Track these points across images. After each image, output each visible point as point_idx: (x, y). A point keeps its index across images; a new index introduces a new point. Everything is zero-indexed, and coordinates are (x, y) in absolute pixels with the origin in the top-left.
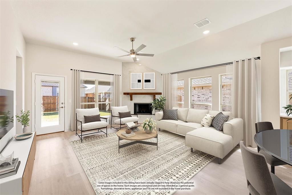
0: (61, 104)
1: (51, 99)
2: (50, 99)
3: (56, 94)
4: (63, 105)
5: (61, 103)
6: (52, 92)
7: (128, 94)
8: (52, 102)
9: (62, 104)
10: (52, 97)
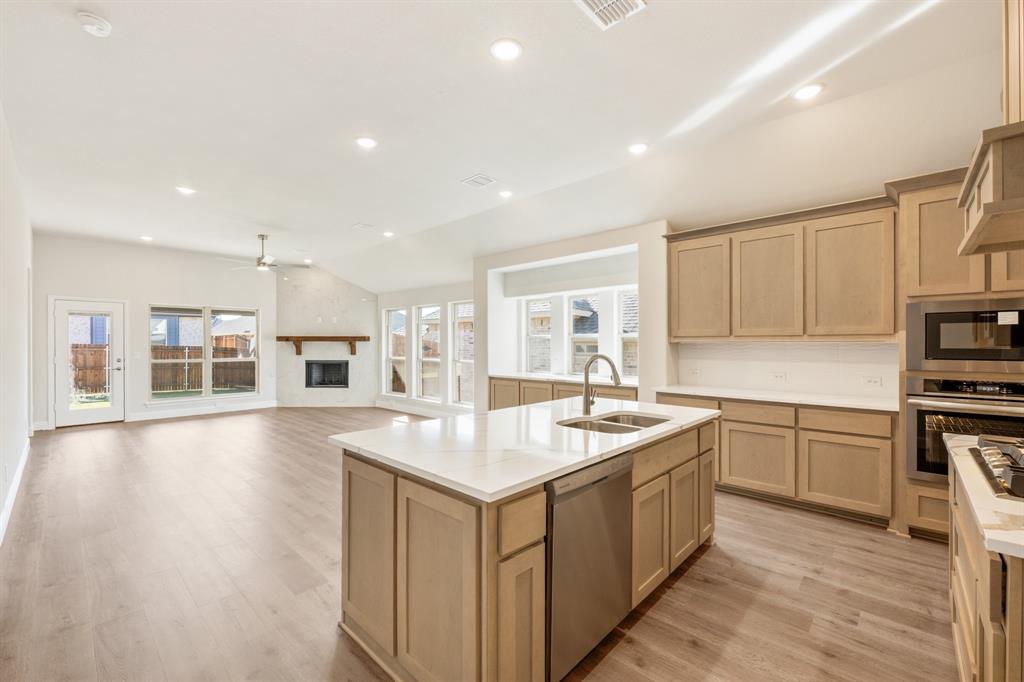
0: (115, 362)
1: (88, 354)
2: (82, 354)
3: (104, 338)
4: (121, 365)
5: (115, 359)
6: (89, 332)
7: (287, 339)
8: (90, 361)
9: (119, 361)
10: (90, 347)
